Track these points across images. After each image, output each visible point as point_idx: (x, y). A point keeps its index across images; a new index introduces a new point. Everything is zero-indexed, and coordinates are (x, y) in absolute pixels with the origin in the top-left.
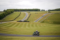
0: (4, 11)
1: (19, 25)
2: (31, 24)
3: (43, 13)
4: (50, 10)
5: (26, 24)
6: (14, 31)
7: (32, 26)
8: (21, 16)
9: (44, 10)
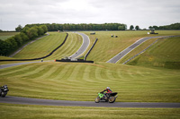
0: (19, 29)
1: (63, 72)
2: (98, 70)
3: (135, 36)
4: (154, 27)
5: (82, 68)
6: (47, 89)
7: (102, 73)
8: (69, 44)
9: (137, 28)
